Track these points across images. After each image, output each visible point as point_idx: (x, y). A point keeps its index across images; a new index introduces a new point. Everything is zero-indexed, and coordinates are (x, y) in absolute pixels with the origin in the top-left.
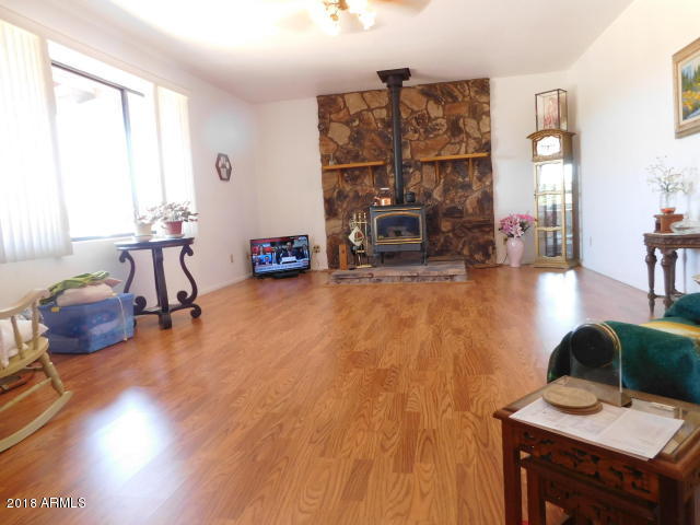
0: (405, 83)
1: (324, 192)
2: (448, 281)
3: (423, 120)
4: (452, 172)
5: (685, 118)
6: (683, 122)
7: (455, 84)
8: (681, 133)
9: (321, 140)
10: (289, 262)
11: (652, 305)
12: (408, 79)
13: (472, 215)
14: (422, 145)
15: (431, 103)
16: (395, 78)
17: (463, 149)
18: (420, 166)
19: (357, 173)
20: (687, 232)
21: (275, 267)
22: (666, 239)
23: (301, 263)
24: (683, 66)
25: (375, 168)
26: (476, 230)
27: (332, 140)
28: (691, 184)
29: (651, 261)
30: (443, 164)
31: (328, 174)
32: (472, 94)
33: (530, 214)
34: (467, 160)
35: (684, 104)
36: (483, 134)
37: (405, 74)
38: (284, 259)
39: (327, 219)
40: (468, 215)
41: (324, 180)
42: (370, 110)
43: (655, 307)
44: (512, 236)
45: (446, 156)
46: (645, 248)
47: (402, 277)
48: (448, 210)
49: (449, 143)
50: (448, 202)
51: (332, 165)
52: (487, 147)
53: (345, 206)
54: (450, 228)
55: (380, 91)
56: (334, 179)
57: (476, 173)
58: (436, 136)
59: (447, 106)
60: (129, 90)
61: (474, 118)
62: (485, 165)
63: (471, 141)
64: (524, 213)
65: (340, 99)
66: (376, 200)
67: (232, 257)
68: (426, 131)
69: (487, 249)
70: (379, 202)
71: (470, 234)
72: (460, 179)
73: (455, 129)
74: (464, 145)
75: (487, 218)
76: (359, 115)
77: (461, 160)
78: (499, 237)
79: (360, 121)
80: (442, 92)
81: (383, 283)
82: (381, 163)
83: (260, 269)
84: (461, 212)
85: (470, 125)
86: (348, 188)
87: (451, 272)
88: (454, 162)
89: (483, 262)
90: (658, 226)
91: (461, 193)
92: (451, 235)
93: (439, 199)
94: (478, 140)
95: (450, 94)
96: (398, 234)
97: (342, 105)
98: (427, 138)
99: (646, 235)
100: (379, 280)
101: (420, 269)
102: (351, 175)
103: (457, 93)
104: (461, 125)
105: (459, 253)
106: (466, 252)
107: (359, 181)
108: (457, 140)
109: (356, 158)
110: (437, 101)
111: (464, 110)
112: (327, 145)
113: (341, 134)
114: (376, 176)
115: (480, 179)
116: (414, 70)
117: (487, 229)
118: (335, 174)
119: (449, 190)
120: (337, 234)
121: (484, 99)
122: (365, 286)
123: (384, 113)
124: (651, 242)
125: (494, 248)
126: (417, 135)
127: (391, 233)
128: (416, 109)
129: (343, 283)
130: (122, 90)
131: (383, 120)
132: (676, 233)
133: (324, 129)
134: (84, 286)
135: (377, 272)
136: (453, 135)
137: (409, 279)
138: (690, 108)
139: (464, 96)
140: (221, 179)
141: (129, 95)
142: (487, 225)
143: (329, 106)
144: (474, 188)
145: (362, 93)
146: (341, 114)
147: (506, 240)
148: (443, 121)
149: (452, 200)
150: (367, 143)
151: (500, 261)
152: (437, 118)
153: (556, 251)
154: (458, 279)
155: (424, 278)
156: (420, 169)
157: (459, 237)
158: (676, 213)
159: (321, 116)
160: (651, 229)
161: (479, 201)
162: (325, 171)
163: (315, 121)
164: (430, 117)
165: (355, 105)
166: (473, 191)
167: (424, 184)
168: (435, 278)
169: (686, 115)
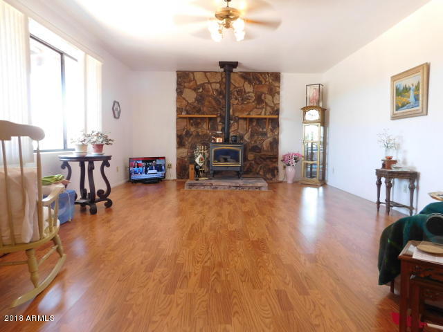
0: (234, 70)
1: (177, 131)
2: (258, 190)
3: (241, 92)
4: (256, 125)
5: (397, 110)
6: (395, 112)
7: (261, 73)
8: (394, 118)
9: (177, 98)
10: (153, 173)
11: (378, 208)
12: (235, 68)
13: (266, 151)
14: (240, 107)
15: (246, 83)
16: (229, 67)
17: (263, 113)
18: (237, 120)
19: (199, 121)
20: (400, 170)
21: (144, 176)
22: (389, 173)
23: (160, 174)
24: (397, 83)
25: (210, 119)
26: (268, 161)
27: (184, 99)
28: (399, 144)
29: (379, 184)
30: (251, 120)
31: (180, 120)
32: (271, 81)
33: (300, 153)
34: (266, 119)
35: (396, 103)
36: (275, 105)
37: (235, 64)
38: (150, 172)
39: (178, 148)
40: (264, 151)
41: (177, 123)
42: (209, 83)
43: (380, 209)
44: (289, 165)
45: (253, 115)
46: (376, 177)
47: (230, 187)
48: (253, 147)
49: (256, 108)
50: (253, 142)
51: (184, 114)
52: (277, 112)
53: (190, 140)
54: (253, 158)
55: (216, 72)
56: (184, 123)
57: (270, 127)
58: (248, 103)
59: (256, 86)
60: (65, 54)
61: (271, 95)
62: (275, 123)
63: (268, 108)
64: (296, 152)
65: (191, 75)
66: (214, 139)
67: (117, 168)
68: (242, 100)
69: (274, 172)
70: (215, 140)
71: (265, 163)
72: (261, 130)
73: (259, 100)
74: (264, 110)
75: (275, 154)
76: (202, 85)
77: (262, 119)
78: (281, 165)
79: (203, 89)
80: (254, 77)
81: (219, 189)
82: (215, 116)
83: (134, 177)
84: (260, 149)
85: (268, 99)
86: (193, 129)
87: (259, 184)
88: (258, 119)
89: (271, 179)
90: (384, 166)
91: (260, 137)
92: (253, 162)
93: (248, 140)
94: (272, 108)
95: (258, 79)
96: (226, 160)
97: (192, 78)
98: (243, 103)
99: (377, 170)
100: (216, 188)
101: (240, 182)
102: (196, 122)
103: (261, 79)
104: (263, 98)
105: (258, 174)
106: (261, 173)
107: (200, 126)
108: (260, 107)
109: (199, 111)
110: (250, 83)
111: (265, 90)
112: (181, 102)
113: (190, 96)
114: (211, 124)
115: (272, 131)
116: (241, 64)
117: (274, 160)
118: (185, 120)
119: (253, 136)
120: (185, 158)
121: (277, 84)
122: (208, 191)
123: (218, 86)
124: (379, 174)
125: (278, 172)
126: (237, 101)
127: (222, 159)
128: (237, 85)
129: (194, 189)
130: (62, 54)
131: (217, 90)
132: (394, 170)
133: (180, 92)
134: (50, 184)
135: (215, 182)
136: (258, 103)
137: (234, 188)
138: (400, 105)
139: (266, 82)
140: (115, 117)
141: (66, 58)
142: (274, 158)
143: (184, 78)
144: (269, 135)
145: (205, 72)
146: (191, 84)
147: (285, 167)
148: (253, 95)
149: (255, 141)
150: (206, 103)
151: (281, 179)
152: (249, 92)
153: (312, 175)
154: (263, 189)
155: (243, 188)
156: (237, 122)
157: (258, 164)
158: (393, 159)
159: (179, 84)
160: (380, 167)
161: (271, 143)
162: (178, 118)
163: (175, 86)
164: (245, 92)
165: (200, 79)
166: (268, 138)
167: (239, 131)
168: (250, 188)
169: (398, 108)
